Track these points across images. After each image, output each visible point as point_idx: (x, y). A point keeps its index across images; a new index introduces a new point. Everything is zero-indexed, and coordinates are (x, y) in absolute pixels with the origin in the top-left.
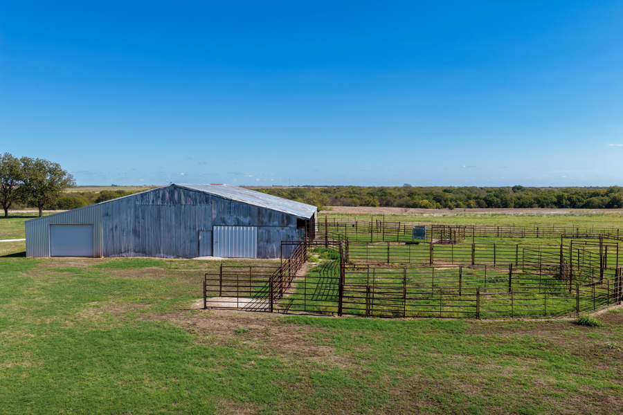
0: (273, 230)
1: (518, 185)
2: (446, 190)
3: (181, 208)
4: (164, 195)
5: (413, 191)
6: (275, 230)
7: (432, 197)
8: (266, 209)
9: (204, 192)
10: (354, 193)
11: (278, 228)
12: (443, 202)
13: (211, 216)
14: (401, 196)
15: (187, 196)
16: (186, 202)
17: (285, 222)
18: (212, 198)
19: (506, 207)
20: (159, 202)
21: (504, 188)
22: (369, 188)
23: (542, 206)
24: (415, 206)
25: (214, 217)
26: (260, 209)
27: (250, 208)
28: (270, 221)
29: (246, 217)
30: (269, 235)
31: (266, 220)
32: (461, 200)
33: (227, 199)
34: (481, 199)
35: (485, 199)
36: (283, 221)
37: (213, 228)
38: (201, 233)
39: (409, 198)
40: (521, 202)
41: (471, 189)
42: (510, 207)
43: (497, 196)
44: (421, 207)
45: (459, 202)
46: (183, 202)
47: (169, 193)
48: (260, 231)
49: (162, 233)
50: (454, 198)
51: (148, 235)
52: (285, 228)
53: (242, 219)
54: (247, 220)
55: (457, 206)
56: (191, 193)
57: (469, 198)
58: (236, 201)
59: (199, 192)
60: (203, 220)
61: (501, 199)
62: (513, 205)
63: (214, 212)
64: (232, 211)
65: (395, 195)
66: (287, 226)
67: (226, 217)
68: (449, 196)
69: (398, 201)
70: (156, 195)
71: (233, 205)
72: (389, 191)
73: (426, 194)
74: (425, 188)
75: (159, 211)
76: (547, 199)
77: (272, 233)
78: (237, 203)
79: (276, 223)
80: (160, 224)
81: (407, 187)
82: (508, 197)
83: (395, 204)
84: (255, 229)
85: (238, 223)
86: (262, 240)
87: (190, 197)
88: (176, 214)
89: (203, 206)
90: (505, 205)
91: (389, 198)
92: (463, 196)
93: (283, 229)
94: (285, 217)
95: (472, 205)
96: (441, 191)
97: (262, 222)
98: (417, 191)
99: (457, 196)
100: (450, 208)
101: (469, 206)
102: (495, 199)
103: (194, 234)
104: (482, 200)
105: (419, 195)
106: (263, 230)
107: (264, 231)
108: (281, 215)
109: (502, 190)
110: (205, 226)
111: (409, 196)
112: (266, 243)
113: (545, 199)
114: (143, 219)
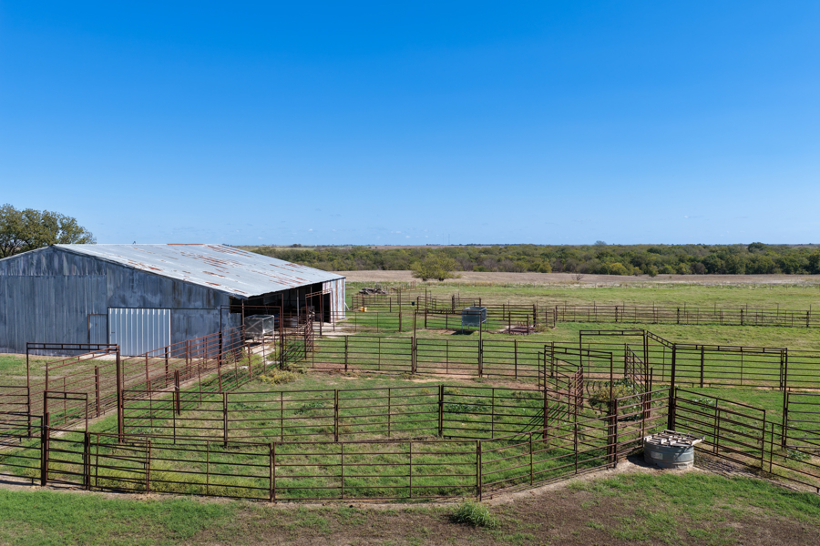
0: (195, 315)
1: (756, 242)
2: (652, 250)
3: (63, 281)
4: (39, 262)
5: (604, 251)
6: (198, 315)
7: (628, 259)
8: (184, 282)
9: (95, 257)
10: (525, 254)
11: (202, 312)
12: (643, 265)
13: (105, 293)
14: (587, 258)
15: (71, 262)
16: (70, 272)
17: (212, 302)
18: (106, 266)
19: (734, 273)
20: (33, 272)
21: (735, 246)
22: (548, 246)
23: (787, 272)
24: (603, 271)
25: (110, 294)
26: (175, 283)
27: (161, 280)
28: (189, 300)
29: (155, 294)
30: (189, 322)
31: (184, 299)
32: (669, 263)
33: (129, 268)
34: (698, 261)
35: (704, 262)
36: (209, 301)
37: (108, 311)
38: (92, 318)
39: (597, 260)
40: (756, 265)
41: (688, 248)
42: (740, 273)
43: (721, 258)
44: (612, 273)
45: (667, 266)
46: (66, 272)
47: (46, 258)
48: (176, 316)
49: (37, 318)
50: (660, 260)
51: (18, 321)
52: (212, 312)
53: (149, 297)
54: (156, 300)
55: (664, 272)
56: (77, 258)
57: (682, 261)
58: (140, 270)
59: (88, 256)
60: (94, 299)
61: (727, 261)
62: (743, 269)
63: (110, 286)
64: (135, 285)
65: (579, 256)
66: (214, 308)
67: (128, 294)
68: (654, 257)
69: (583, 265)
70: (27, 261)
71: (136, 277)
72: (573, 251)
73: (622, 256)
74: (625, 246)
75: (33, 285)
76: (794, 261)
77: (193, 320)
78: (142, 274)
79: (199, 304)
80: (34, 305)
81: (600, 246)
82: (737, 259)
83: (578, 268)
84: (167, 313)
85: (144, 303)
86: (178, 330)
87: (75, 264)
88: (56, 291)
89: (94, 278)
90: (732, 270)
91: (570, 260)
92: (673, 258)
93: (209, 313)
94: (211, 296)
95: (684, 270)
96: (645, 251)
97: (179, 303)
98: (609, 250)
99: (666, 257)
100: (651, 274)
101: (680, 272)
102: (720, 263)
103: (81, 319)
104: (700, 264)
105: (611, 256)
106: (180, 315)
107: (182, 316)
108: (205, 291)
109: (732, 250)
110: (97, 308)
111: (597, 258)
112: (184, 335)
113: (791, 261)
114: (11, 297)
